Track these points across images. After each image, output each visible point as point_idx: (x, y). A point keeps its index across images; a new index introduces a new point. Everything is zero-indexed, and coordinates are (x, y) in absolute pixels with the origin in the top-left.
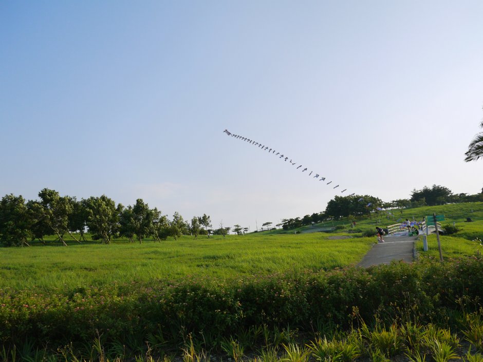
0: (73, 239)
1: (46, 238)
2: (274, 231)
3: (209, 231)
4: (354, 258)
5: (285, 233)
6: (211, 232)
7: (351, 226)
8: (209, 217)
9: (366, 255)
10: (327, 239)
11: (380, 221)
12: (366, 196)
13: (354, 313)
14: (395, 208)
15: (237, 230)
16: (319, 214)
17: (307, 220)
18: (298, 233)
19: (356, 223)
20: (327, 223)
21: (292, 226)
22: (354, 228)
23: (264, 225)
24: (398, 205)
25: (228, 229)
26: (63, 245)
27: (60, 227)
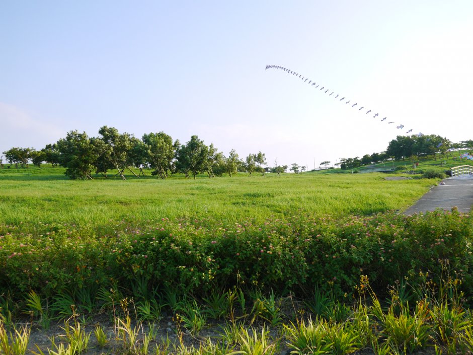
0: (132, 174)
1: (109, 172)
2: (331, 170)
3: (266, 169)
4: (406, 201)
5: (342, 172)
6: (269, 170)
7: (413, 167)
8: (264, 155)
9: (421, 198)
10: (384, 179)
11: (445, 163)
12: (433, 136)
13: (362, 285)
14: (464, 149)
15: (294, 169)
16: (380, 154)
17: (366, 160)
18: (356, 172)
19: (419, 164)
20: (388, 164)
21: (350, 166)
22: (416, 169)
23: (322, 163)
24: (467, 146)
25: (286, 167)
26: (122, 179)
27: (119, 162)
